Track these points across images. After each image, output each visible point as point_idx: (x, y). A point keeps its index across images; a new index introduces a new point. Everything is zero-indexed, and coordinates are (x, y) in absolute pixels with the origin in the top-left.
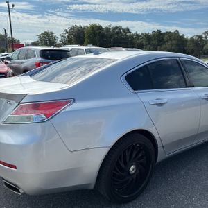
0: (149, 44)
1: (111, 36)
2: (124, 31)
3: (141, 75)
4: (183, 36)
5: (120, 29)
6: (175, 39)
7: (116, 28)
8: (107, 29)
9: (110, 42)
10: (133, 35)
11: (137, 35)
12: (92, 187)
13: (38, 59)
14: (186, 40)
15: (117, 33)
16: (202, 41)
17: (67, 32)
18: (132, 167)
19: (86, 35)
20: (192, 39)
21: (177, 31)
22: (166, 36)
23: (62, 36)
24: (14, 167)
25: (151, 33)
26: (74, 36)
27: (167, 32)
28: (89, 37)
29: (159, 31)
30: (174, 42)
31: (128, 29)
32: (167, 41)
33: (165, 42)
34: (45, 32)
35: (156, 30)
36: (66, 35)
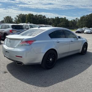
0: (54, 23)
1: (38, 19)
2: (43, 17)
3: (52, 35)
4: (68, 20)
5: (41, 16)
6: (64, 21)
7: (40, 15)
8: (36, 16)
9: (37, 22)
10: (47, 19)
11: (49, 19)
12: (40, 64)
13: (11, 29)
14: (69, 22)
15: (40, 18)
16: (75, 22)
17: (17, 17)
18: (51, 59)
19: (26, 18)
20: (71, 21)
21: (65, 17)
22: (61, 20)
23: (15, 18)
24: (22, 57)
25: (54, 18)
26: (21, 19)
27: (61, 18)
28: (28, 19)
29: (58, 17)
30: (64, 22)
31: (45, 16)
32: (61, 22)
33: (60, 22)
34: (7, 16)
35: (57, 17)
36: (17, 18)
